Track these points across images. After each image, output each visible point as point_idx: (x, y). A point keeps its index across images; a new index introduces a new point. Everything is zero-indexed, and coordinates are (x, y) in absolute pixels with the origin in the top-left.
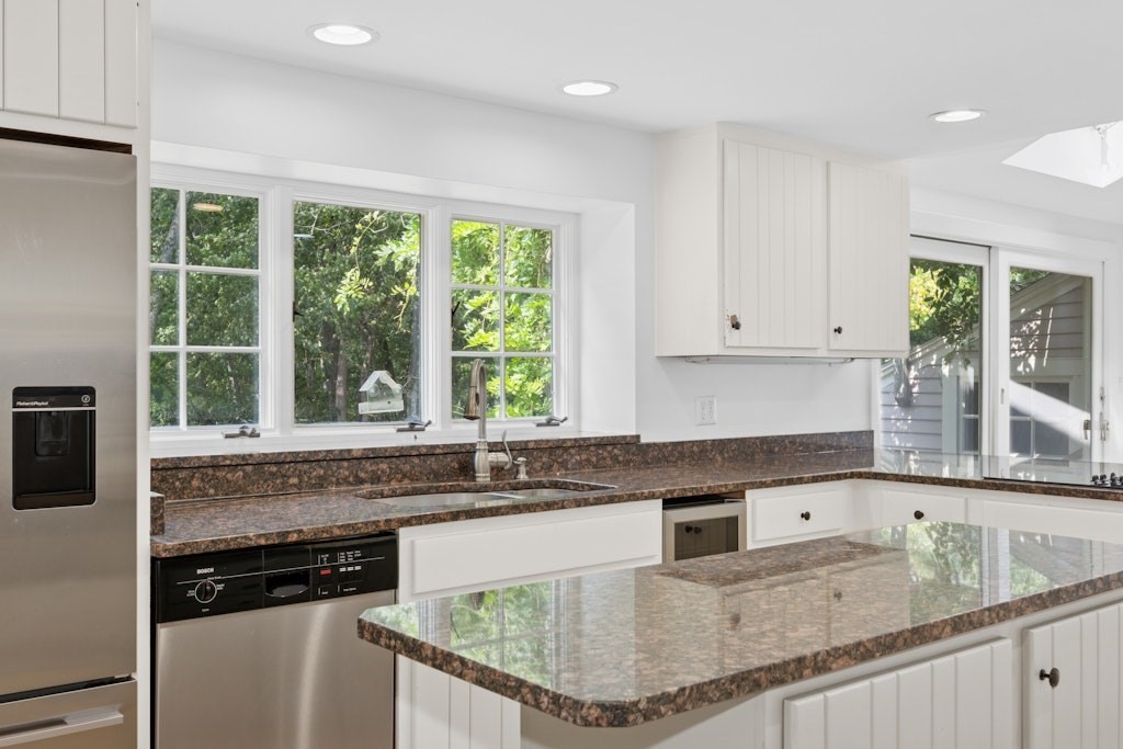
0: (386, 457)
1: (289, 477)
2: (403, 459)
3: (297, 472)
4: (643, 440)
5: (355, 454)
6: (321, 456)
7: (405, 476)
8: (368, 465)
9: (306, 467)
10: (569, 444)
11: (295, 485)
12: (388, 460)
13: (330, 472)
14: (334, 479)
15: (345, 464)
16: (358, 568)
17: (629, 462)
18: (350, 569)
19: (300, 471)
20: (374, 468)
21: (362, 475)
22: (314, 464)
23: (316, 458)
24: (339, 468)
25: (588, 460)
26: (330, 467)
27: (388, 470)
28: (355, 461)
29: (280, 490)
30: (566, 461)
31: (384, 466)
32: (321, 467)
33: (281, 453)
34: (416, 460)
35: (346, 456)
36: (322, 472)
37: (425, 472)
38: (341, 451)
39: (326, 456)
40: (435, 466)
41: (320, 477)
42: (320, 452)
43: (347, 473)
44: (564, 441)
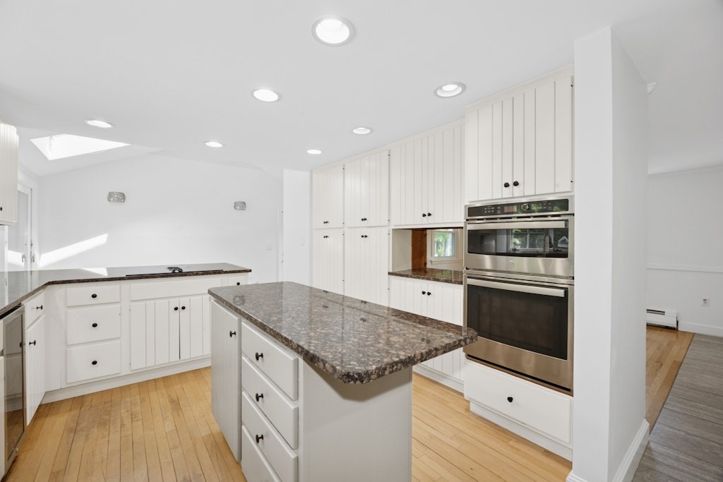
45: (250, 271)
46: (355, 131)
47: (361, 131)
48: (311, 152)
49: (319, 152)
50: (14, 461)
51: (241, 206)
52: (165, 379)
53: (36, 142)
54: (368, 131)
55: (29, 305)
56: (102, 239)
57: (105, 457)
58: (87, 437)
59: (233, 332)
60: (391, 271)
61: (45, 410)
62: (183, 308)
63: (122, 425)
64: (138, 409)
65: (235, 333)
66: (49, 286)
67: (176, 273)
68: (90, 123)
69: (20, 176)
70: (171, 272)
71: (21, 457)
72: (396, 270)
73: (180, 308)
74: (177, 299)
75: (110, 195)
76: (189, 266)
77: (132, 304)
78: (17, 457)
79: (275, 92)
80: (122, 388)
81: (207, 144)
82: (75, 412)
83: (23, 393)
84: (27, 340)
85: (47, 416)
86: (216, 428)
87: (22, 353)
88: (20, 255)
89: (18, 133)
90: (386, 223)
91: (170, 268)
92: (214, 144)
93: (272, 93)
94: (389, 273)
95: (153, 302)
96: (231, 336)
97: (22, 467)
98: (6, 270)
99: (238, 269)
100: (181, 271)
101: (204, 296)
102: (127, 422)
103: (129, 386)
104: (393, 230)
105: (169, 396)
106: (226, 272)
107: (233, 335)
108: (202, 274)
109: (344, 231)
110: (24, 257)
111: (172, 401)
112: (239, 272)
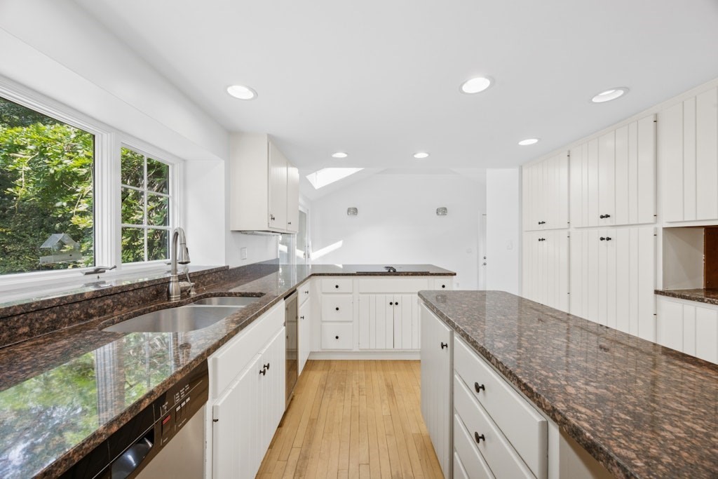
0: (111, 295)
1: (18, 328)
2: (122, 294)
3: (28, 321)
4: (230, 268)
5: (86, 296)
6: (55, 303)
7: (124, 306)
8: (97, 304)
9: (37, 315)
10: (206, 273)
11: (25, 334)
12: (112, 297)
13: (62, 315)
14: (66, 320)
15: (77, 306)
16: (188, 400)
17: (225, 278)
18: (183, 404)
19: (31, 320)
20: (101, 304)
21: (92, 311)
22: (46, 311)
23: (49, 305)
24: (71, 310)
25: (212, 280)
26: (62, 311)
27: (112, 304)
28: (86, 302)
29: (7, 342)
30: (204, 282)
31: (109, 302)
32: (54, 312)
33: (10, 308)
34: (131, 294)
35: (79, 299)
36: (55, 316)
37: (137, 300)
38: (75, 295)
39: (61, 302)
40: (143, 296)
41: (53, 321)
42: (54, 299)
43: (78, 312)
44: (204, 271)
45: (455, 274)
46: (595, 100)
47: (608, 96)
48: (523, 143)
49: (534, 141)
50: (292, 399)
51: (442, 211)
52: (383, 362)
53: (308, 177)
54: (621, 93)
55: (301, 290)
56: (339, 244)
57: (341, 421)
58: (331, 397)
59: (444, 344)
60: (660, 288)
61: (310, 364)
62: (397, 304)
63: (353, 395)
64: (363, 384)
65: (446, 346)
66: (313, 277)
67: (391, 272)
68: (335, 156)
69: (301, 201)
70: (387, 271)
71: (296, 398)
72: (671, 288)
73: (394, 303)
74: (392, 295)
75: (349, 210)
76: (401, 266)
77: (361, 295)
78: (294, 396)
79: (486, 78)
80: (354, 361)
81: (415, 156)
82: (326, 372)
83: (297, 349)
84: (300, 315)
85: (310, 370)
86: (424, 430)
87: (297, 322)
88: (303, 252)
89: (299, 172)
90: (652, 219)
91: (387, 268)
92: (421, 155)
93: (484, 79)
94: (657, 292)
95: (374, 295)
96: (443, 348)
97: (295, 405)
98: (296, 263)
99: (444, 272)
100: (395, 271)
101: (413, 295)
102: (356, 393)
103: (358, 361)
104: (665, 229)
105: (386, 380)
106: (432, 274)
107: (445, 347)
108: (412, 275)
109: (569, 233)
110: (305, 254)
111: (388, 386)
112: (444, 274)
